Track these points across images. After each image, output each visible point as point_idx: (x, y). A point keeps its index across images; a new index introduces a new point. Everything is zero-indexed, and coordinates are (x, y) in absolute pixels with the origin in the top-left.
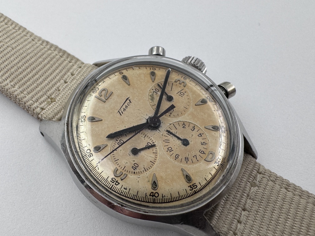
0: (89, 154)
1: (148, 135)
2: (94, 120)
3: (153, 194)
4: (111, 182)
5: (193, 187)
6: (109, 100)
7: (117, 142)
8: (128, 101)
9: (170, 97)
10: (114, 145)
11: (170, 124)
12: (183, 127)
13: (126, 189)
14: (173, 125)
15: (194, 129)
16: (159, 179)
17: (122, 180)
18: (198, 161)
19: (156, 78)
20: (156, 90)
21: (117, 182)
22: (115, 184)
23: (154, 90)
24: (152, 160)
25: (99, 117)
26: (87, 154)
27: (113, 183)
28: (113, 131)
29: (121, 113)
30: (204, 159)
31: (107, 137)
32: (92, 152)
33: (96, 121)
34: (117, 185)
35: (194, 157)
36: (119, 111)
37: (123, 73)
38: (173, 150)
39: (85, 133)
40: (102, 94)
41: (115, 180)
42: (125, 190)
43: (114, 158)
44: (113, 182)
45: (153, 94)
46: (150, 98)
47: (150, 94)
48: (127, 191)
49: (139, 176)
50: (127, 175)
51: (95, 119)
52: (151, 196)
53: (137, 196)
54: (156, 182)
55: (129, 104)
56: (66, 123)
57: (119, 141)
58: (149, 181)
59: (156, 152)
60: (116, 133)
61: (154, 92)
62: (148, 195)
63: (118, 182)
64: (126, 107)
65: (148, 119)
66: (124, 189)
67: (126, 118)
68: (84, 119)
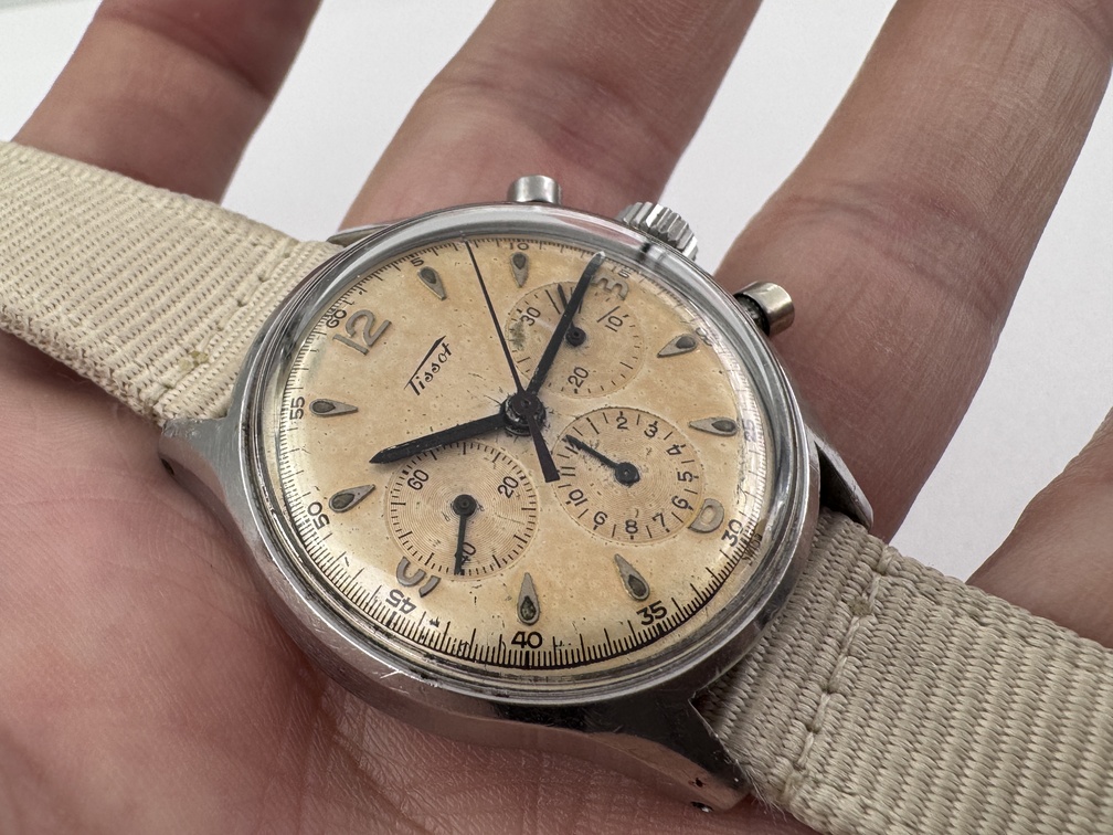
0: (316, 518)
1: (506, 453)
2: (333, 412)
3: (523, 638)
4: (387, 604)
5: (654, 615)
6: (380, 346)
7: (407, 478)
8: (440, 349)
9: (577, 334)
10: (397, 487)
11: (577, 419)
12: (619, 427)
13: (437, 624)
14: (588, 419)
15: (654, 433)
16: (542, 591)
17: (423, 596)
18: (668, 531)
19: (532, 273)
21: (407, 602)
22: (402, 609)
23: (524, 313)
24: (521, 532)
25: (348, 402)
26: (311, 518)
27: (395, 606)
28: (390, 443)
29: (419, 388)
30: (688, 524)
31: (372, 461)
32: (327, 511)
33: (339, 414)
34: (406, 612)
35: (654, 519)
36: (411, 382)
37: (422, 262)
38: (586, 500)
39: (303, 453)
40: (357, 327)
41: (402, 596)
42: (433, 628)
43: (397, 527)
44: (395, 602)
45: (519, 326)
46: (511, 336)
47: (513, 324)
48: (442, 629)
49: (478, 584)
50: (439, 579)
51: (334, 408)
52: (518, 643)
53: (470, 648)
54: (533, 598)
55: (443, 358)
56: (243, 425)
57: (411, 475)
58: (510, 598)
59: (531, 506)
60: (401, 448)
61: (525, 319)
62: (508, 640)
63: (410, 604)
64: (434, 369)
65: (504, 403)
66: (432, 622)
67: (435, 402)
68: (299, 408)
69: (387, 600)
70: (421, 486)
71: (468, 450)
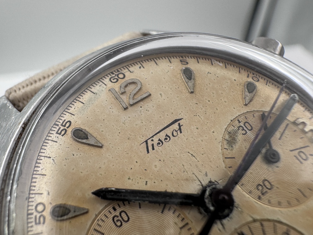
0: (38, 215)
1: (192, 225)
2: (84, 141)
6: (137, 108)
7: (114, 213)
8: (176, 126)
9: (274, 155)
10: (104, 218)
11: (254, 221)
14: (262, 225)
19: (256, 99)
20: (247, 124)
23: (242, 124)
25: (99, 138)
26: (35, 214)
28: (114, 184)
29: (150, 148)
31: (94, 193)
32: (47, 214)
33: (89, 144)
36: (146, 142)
37: (187, 63)
39: (52, 161)
40: (128, 89)
45: (236, 132)
46: (227, 137)
47: (230, 129)
51: (87, 138)
55: (175, 134)
56: (24, 123)
57: (117, 213)
60: (118, 192)
61: (241, 128)
64: (166, 139)
65: (206, 186)
67: (157, 163)
68: (65, 128)
70: (121, 225)
71: (166, 211)
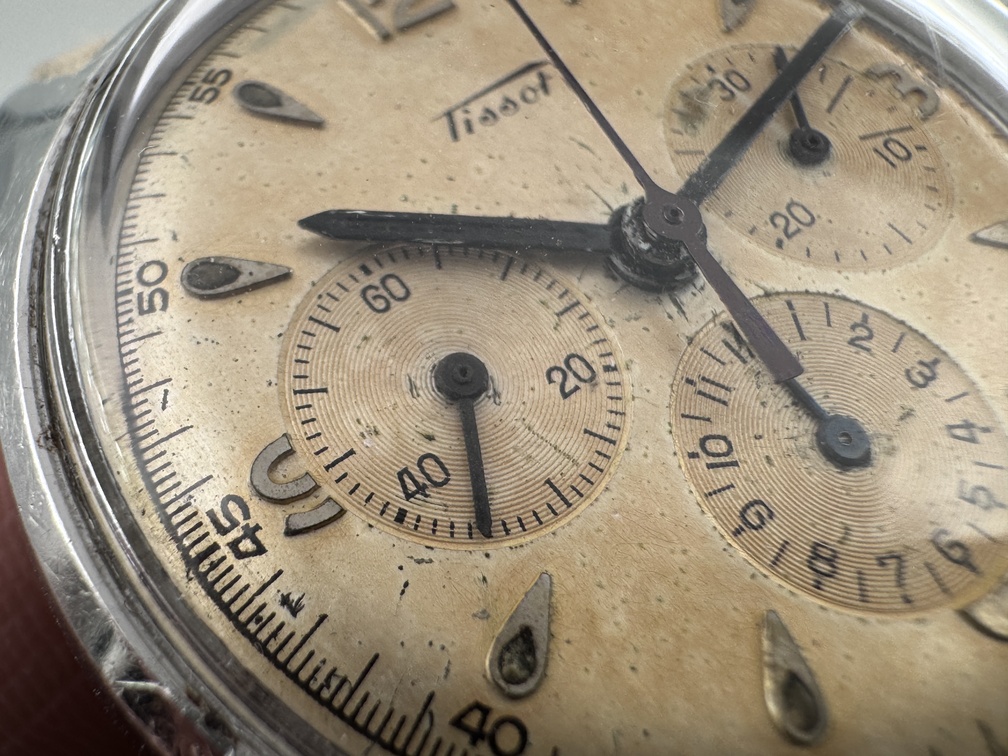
0: (147, 291)
1: (592, 307)
2: (273, 110)
3: (483, 722)
4: (207, 520)
7: (366, 281)
8: (531, 79)
9: (814, 141)
10: (336, 291)
11: (767, 295)
12: (852, 342)
13: (295, 610)
14: (790, 305)
15: (929, 379)
16: (567, 628)
17: (291, 533)
18: (907, 600)
19: (756, 20)
20: (734, 79)
21: (251, 533)
22: (234, 546)
23: (720, 77)
24: (565, 479)
25: (313, 105)
26: (138, 289)
27: (223, 531)
29: (461, 129)
30: (961, 603)
31: (308, 223)
32: (173, 285)
34: (240, 555)
35: (881, 562)
38: (735, 464)
39: (181, 162)
41: (247, 516)
42: (283, 614)
43: (300, 369)
44: (226, 524)
45: (703, 94)
46: (680, 105)
47: (689, 87)
48: (301, 624)
49: (426, 555)
50: (342, 512)
51: (278, 105)
52: (466, 729)
53: (352, 692)
54: (540, 636)
55: (530, 95)
57: (375, 280)
58: (484, 615)
59: (608, 433)
60: (375, 219)
61: (717, 86)
62: (444, 712)
63: (255, 541)
64: (505, 107)
65: (623, 209)
66: (285, 601)
67: (483, 163)
68: (215, 85)
69: (211, 514)
70: (387, 308)
71: (514, 275)
